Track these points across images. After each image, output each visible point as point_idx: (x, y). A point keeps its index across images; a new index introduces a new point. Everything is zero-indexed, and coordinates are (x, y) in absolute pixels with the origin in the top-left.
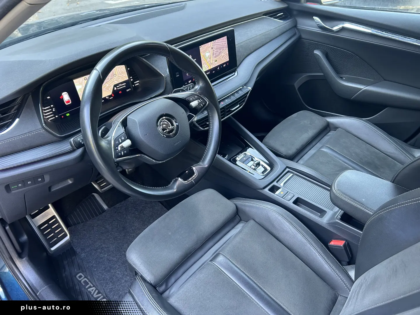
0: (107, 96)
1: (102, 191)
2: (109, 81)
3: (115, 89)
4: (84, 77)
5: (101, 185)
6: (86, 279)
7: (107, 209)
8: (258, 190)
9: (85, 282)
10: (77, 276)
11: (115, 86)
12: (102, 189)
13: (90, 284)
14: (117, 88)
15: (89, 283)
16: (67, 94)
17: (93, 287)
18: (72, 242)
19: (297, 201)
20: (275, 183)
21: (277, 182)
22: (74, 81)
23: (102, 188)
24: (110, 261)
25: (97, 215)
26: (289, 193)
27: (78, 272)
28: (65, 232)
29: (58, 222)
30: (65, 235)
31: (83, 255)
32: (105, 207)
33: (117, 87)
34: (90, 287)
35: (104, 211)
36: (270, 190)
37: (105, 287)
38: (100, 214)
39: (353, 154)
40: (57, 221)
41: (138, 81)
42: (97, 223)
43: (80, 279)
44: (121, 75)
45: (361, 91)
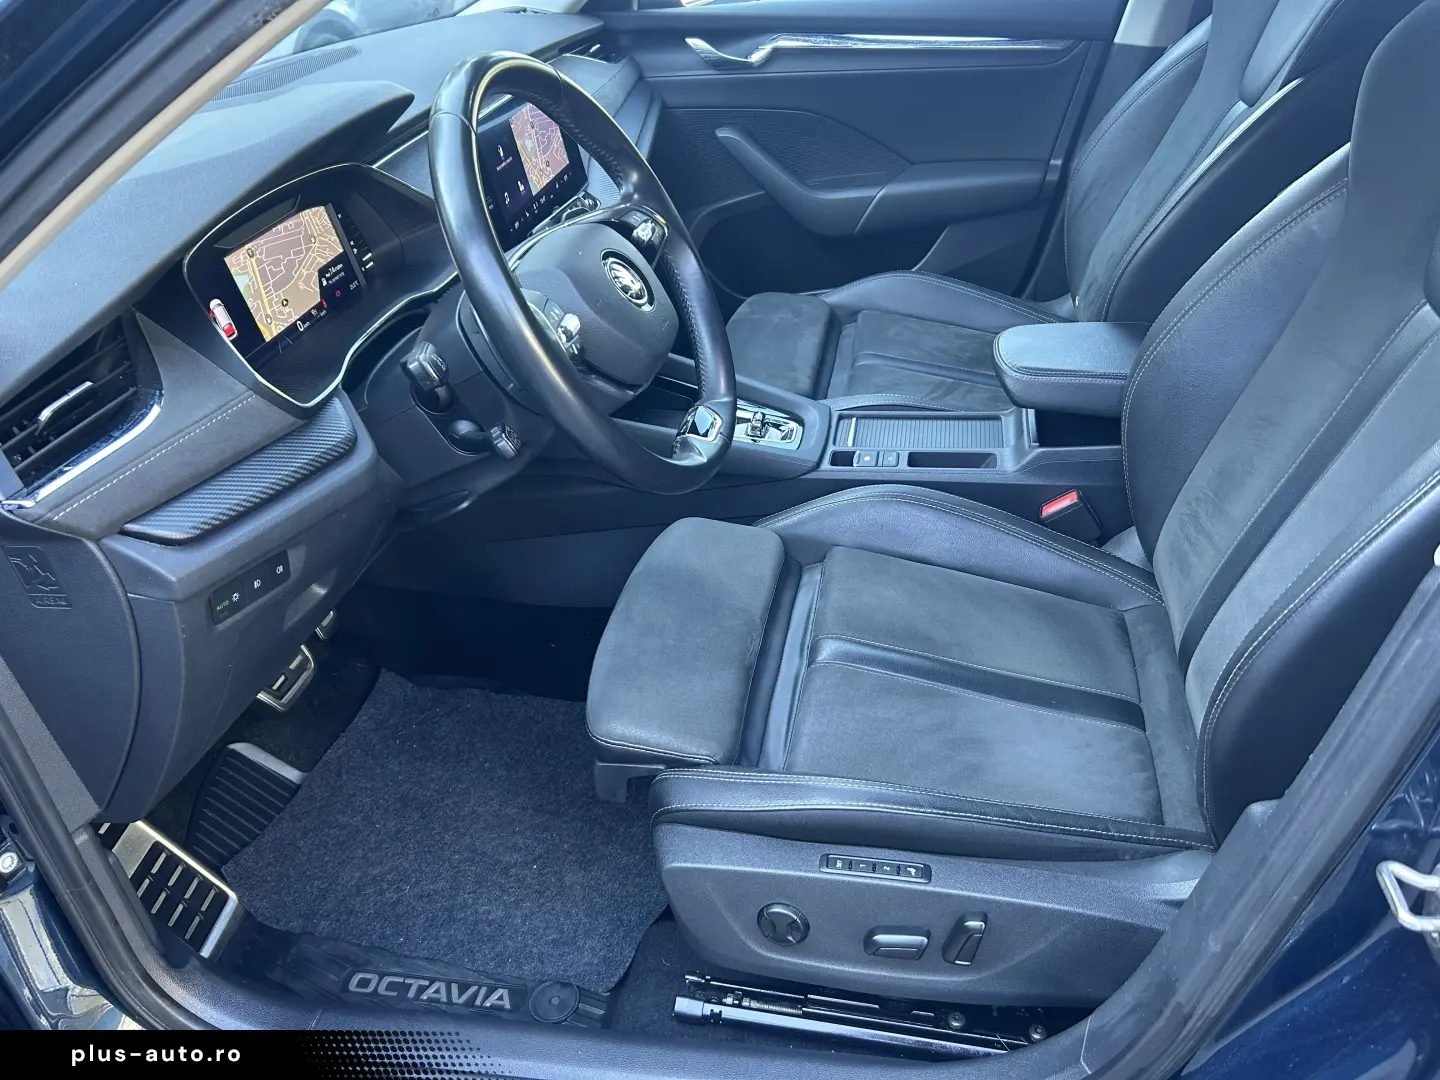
0: (313, 308)
1: (282, 705)
2: (305, 257)
3: (325, 283)
4: (247, 247)
5: (275, 687)
6: (388, 980)
7: (304, 780)
8: (808, 476)
9: (391, 986)
10: (353, 986)
11: (322, 272)
12: (281, 699)
13: (415, 984)
14: (328, 279)
15: (408, 981)
16: (220, 305)
17: (430, 984)
18: (256, 911)
19: (915, 460)
20: (831, 449)
21: (834, 444)
22: (227, 259)
23: (279, 695)
24: (429, 895)
25: (279, 811)
26: (881, 454)
27: (344, 974)
28: (218, 887)
29: (180, 861)
30: (222, 899)
31: (324, 927)
32: (292, 774)
33: (328, 275)
34: (422, 990)
35: (294, 789)
36: (834, 462)
37: (474, 961)
38: (286, 801)
39: (935, 352)
40: (173, 861)
41: (370, 255)
42: (298, 830)
43: (370, 989)
44: (326, 237)
45: (874, 201)
